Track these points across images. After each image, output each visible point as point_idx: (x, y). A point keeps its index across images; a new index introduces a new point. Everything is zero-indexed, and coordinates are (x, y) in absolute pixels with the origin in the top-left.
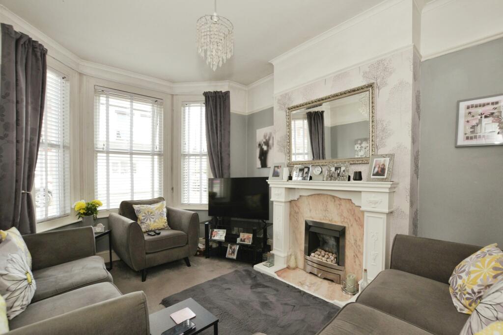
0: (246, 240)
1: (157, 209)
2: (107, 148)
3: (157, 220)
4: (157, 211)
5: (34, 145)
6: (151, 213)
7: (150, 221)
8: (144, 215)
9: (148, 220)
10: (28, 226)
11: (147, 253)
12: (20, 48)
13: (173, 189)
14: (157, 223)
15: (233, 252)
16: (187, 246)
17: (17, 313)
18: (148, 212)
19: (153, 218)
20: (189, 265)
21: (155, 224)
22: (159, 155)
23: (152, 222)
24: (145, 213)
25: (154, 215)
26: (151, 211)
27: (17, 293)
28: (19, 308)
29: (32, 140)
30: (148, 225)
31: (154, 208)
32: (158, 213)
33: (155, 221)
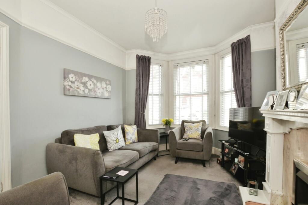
0: (241, 162)
1: (194, 127)
2: (179, 93)
3: (193, 133)
4: (195, 127)
5: (145, 95)
6: (191, 128)
7: (189, 132)
8: (187, 129)
9: (188, 132)
10: (143, 126)
11: (177, 149)
12: (140, 61)
13: (215, 115)
14: (193, 134)
15: (235, 169)
16: (202, 153)
17: (111, 150)
18: (190, 127)
19: (191, 131)
20: (204, 166)
21: (192, 135)
22: (207, 94)
23: (190, 133)
24: (188, 128)
25: (192, 130)
26: (191, 127)
27: (112, 144)
28: (112, 149)
29: (145, 93)
30: (188, 135)
31: (193, 126)
32: (194, 129)
33: (191, 133)
